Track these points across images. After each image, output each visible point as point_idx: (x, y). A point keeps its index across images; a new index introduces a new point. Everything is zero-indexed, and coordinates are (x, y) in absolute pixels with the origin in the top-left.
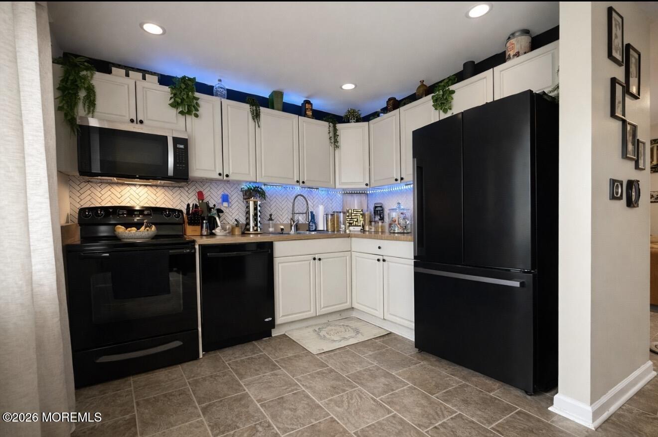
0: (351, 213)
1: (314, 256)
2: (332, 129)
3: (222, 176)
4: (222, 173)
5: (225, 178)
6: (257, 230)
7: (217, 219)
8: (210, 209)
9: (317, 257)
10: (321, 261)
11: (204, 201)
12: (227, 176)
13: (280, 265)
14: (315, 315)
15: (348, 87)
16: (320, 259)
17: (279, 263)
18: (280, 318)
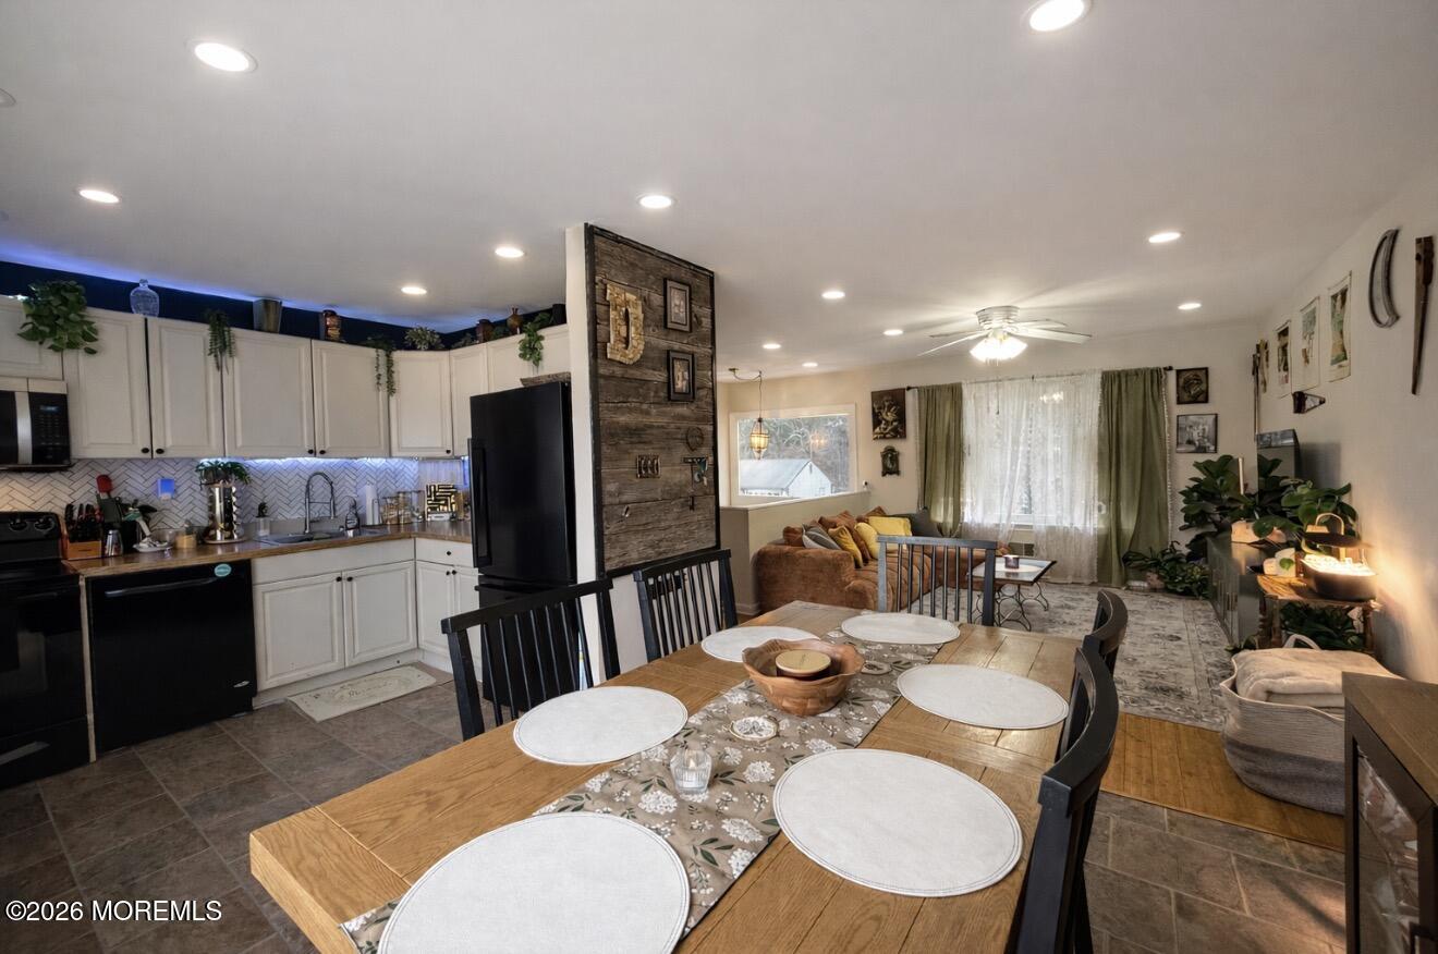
0: (435, 492)
1: (339, 575)
2: (383, 360)
3: (150, 453)
4: (149, 448)
5: (156, 455)
6: (231, 537)
7: (143, 525)
8: (125, 507)
9: (345, 575)
10: (354, 583)
11: (113, 495)
12: (160, 451)
13: (267, 596)
14: (342, 667)
15: (414, 290)
16: (350, 579)
17: (263, 593)
18: (267, 680)
